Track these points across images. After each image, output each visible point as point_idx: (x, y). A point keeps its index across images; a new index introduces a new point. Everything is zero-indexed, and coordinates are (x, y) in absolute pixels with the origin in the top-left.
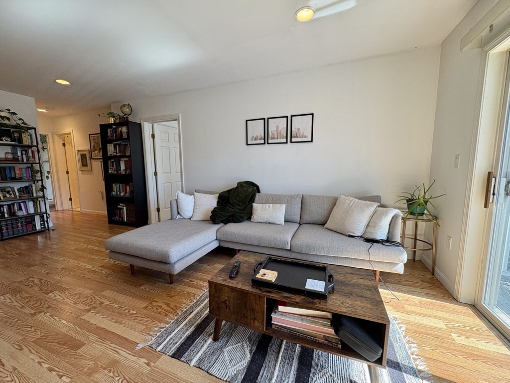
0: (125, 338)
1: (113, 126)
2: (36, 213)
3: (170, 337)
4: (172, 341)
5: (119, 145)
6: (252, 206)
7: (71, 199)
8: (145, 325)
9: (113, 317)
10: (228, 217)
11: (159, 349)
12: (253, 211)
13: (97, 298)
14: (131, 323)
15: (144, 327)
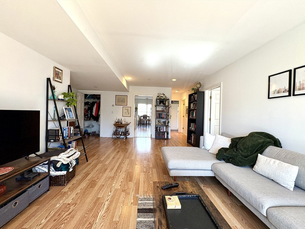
0: (139, 189)
1: (194, 95)
2: (166, 132)
3: (146, 202)
4: (145, 204)
5: (194, 103)
6: (257, 156)
7: (183, 128)
8: (148, 190)
9: (145, 179)
10: (230, 158)
11: (139, 202)
12: (257, 161)
13: (150, 170)
14: (146, 185)
15: (146, 190)
